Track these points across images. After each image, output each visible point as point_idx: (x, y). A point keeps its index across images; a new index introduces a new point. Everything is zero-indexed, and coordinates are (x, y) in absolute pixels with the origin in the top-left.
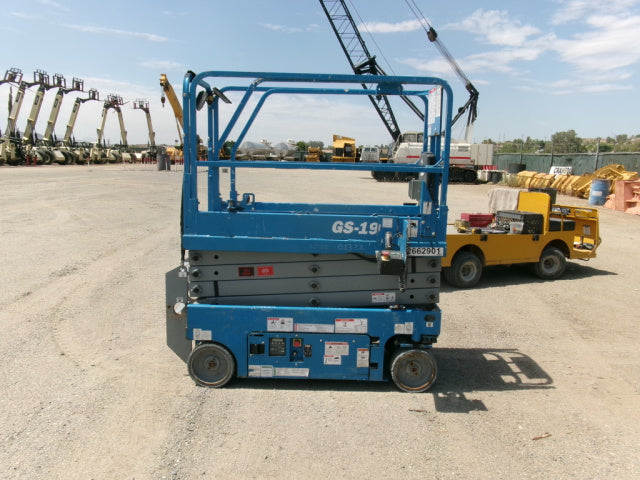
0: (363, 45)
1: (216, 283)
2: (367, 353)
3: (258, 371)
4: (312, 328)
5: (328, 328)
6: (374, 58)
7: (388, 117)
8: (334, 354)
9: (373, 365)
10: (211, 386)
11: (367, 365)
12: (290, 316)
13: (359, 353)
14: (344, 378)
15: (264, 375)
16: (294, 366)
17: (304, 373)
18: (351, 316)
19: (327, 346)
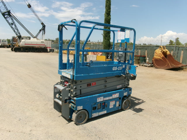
0: (5, 5)
1: (80, 90)
2: (118, 102)
3: (95, 115)
4: (107, 98)
5: (111, 98)
6: (10, 11)
7: (16, 31)
8: (112, 105)
9: (119, 105)
10: (82, 124)
11: (118, 105)
12: (102, 96)
13: (117, 103)
14: (114, 111)
15: (96, 116)
16: (103, 111)
17: (105, 112)
18: (115, 93)
19: (110, 103)
